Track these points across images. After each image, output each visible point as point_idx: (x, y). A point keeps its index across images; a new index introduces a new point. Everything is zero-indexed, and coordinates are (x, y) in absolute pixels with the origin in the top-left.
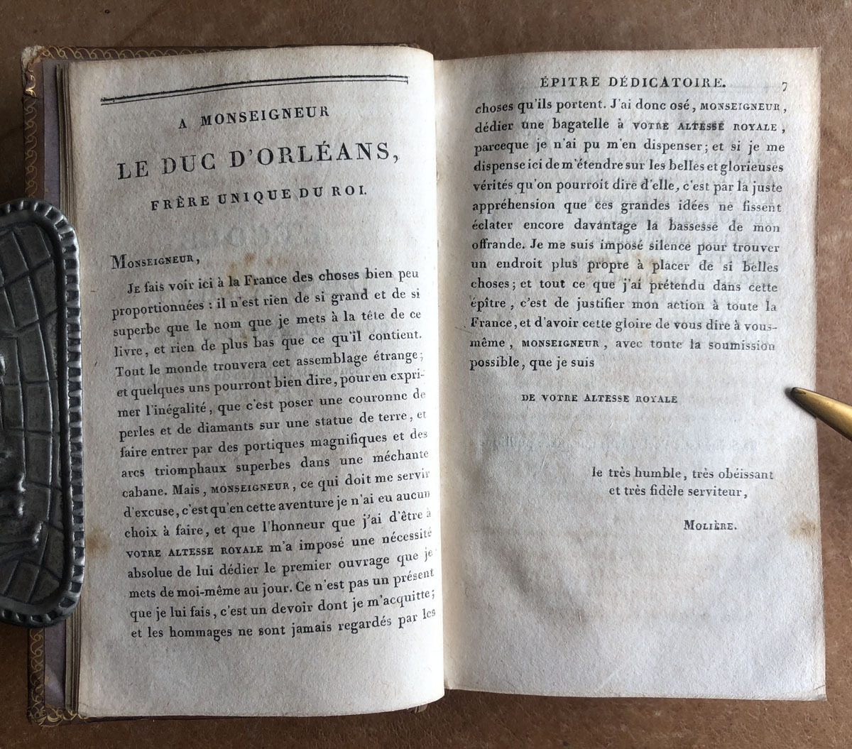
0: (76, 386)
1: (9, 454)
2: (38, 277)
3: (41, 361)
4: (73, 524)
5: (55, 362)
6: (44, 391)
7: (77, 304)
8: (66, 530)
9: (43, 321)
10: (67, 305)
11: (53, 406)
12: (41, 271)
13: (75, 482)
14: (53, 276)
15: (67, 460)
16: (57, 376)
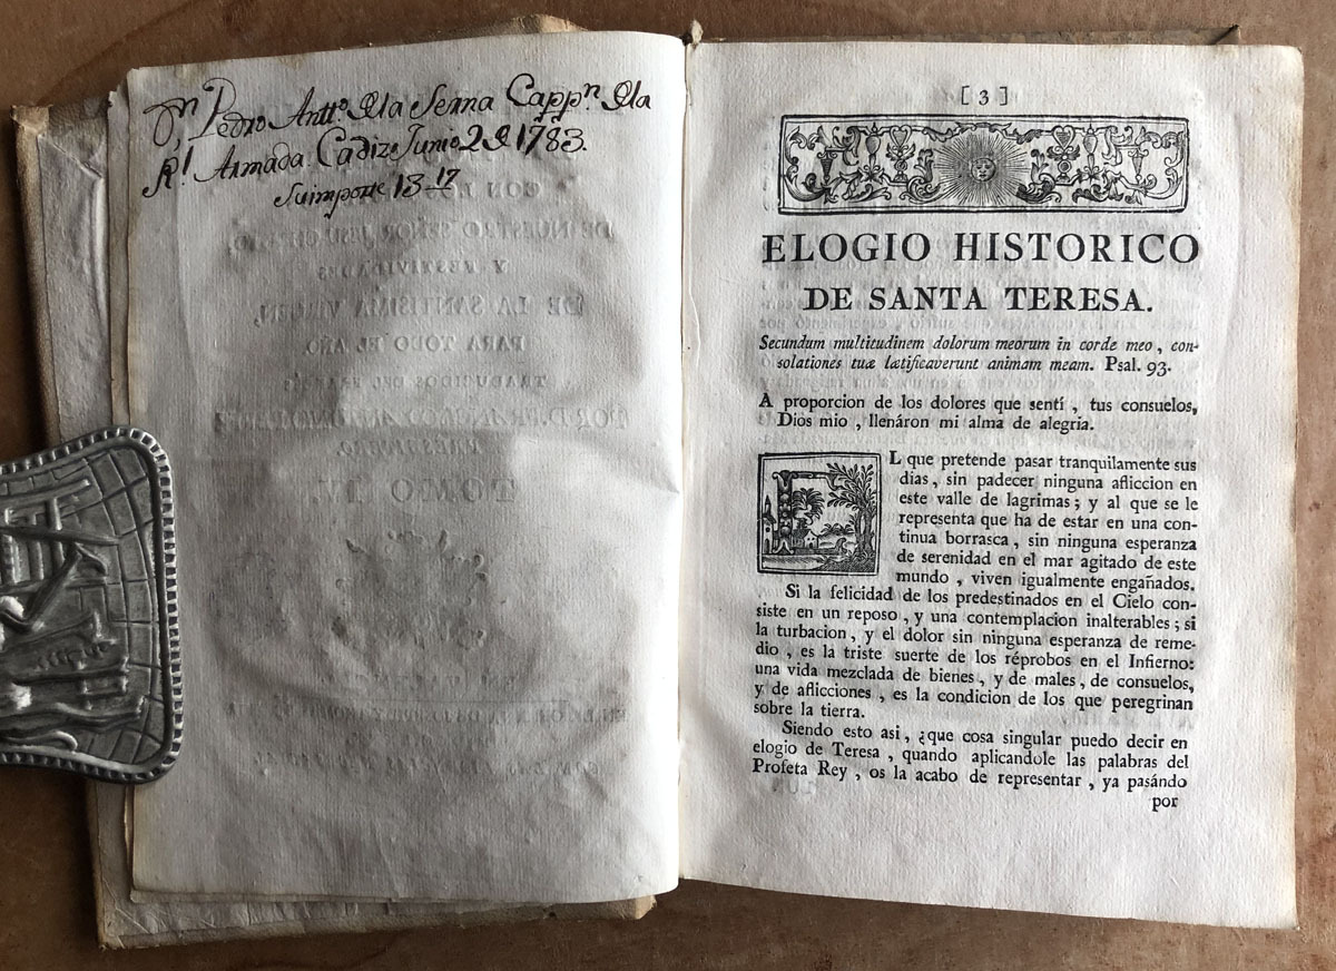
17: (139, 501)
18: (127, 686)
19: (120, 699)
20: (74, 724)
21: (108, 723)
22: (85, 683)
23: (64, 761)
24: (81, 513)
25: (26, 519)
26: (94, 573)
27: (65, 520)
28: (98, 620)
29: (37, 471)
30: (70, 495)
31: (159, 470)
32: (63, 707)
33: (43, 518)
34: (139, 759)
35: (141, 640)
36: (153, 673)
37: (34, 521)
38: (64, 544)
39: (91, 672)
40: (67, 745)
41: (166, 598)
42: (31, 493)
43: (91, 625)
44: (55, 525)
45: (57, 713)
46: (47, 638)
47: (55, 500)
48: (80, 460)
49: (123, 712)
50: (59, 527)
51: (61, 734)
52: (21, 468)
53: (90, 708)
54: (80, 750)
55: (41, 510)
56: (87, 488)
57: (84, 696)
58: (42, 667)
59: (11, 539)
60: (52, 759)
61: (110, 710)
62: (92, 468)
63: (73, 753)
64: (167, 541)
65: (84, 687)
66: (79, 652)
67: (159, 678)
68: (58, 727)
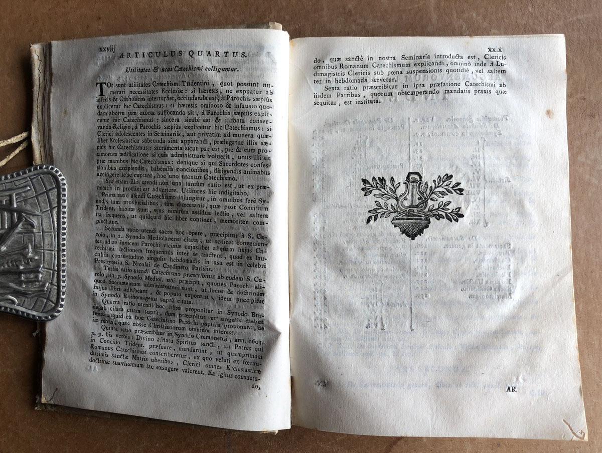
17: (52, 198)
18: (41, 278)
19: (38, 283)
20: (16, 293)
21: (32, 294)
22: (23, 275)
23: (11, 309)
24: (25, 201)
25: (1, 202)
26: (30, 227)
27: (18, 203)
28: (30, 248)
29: (7, 181)
30: (21, 193)
31: (61, 185)
32: (12, 285)
33: (8, 202)
34: (45, 311)
35: (49, 258)
36: (53, 273)
37: (4, 203)
38: (17, 213)
39: (26, 270)
40: (13, 302)
41: (61, 241)
42: (4, 191)
43: (27, 250)
44: (14, 205)
45: (9, 287)
46: (7, 254)
47: (14, 194)
48: (27, 178)
49: (39, 289)
50: (15, 206)
51: (10, 297)
53: (24, 286)
54: (18, 305)
55: (8, 198)
56: (29, 190)
57: (22, 281)
58: (4, 266)
60: (6, 308)
61: (33, 288)
62: (32, 182)
63: (16, 306)
64: (63, 216)
65: (21, 277)
66: (21, 261)
67: (56, 275)
68: (9, 294)
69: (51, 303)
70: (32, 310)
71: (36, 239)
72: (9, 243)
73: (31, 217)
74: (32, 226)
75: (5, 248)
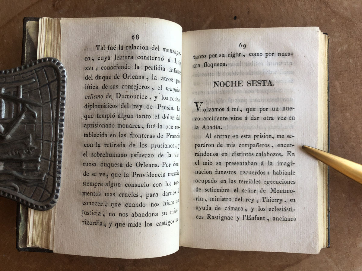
0: (62, 125)
1: (36, 148)
2: (51, 85)
3: (50, 115)
4: (57, 174)
5: (55, 116)
6: (50, 126)
7: (64, 96)
8: (54, 177)
9: (52, 101)
10: (60, 96)
11: (53, 132)
12: (52, 83)
13: (59, 159)
14: (57, 86)
15: (57, 151)
16: (55, 121)
17: (53, 89)
18: (40, 168)
19: (37, 173)
20: (18, 180)
21: (32, 183)
23: (13, 196)
24: (30, 92)
25: (10, 93)
26: (32, 117)
27: (24, 95)
28: (31, 138)
29: (16, 73)
30: (27, 84)
31: (61, 77)
32: (15, 173)
33: (16, 93)
34: (41, 200)
35: (47, 148)
36: (50, 163)
37: (12, 93)
38: (22, 104)
39: (26, 159)
40: (15, 189)
41: (59, 132)
42: (13, 82)
43: (28, 139)
44: (19, 96)
45: (11, 175)
46: (11, 141)
47: (21, 86)
48: (32, 70)
49: (38, 179)
50: (21, 97)
51: (14, 184)
52: (10, 72)
53: (25, 175)
54: (20, 192)
55: (15, 89)
56: (34, 82)
57: (23, 169)
58: (8, 154)
59: (3, 100)
60: (9, 194)
61: (32, 177)
62: (37, 74)
63: (17, 193)
64: (61, 107)
65: (23, 165)
66: (22, 150)
67: (52, 165)
68: (12, 181)
69: (47, 193)
70: (31, 198)
71: (37, 129)
72: (13, 131)
73: (34, 108)
74: (34, 116)
75: (10, 137)
